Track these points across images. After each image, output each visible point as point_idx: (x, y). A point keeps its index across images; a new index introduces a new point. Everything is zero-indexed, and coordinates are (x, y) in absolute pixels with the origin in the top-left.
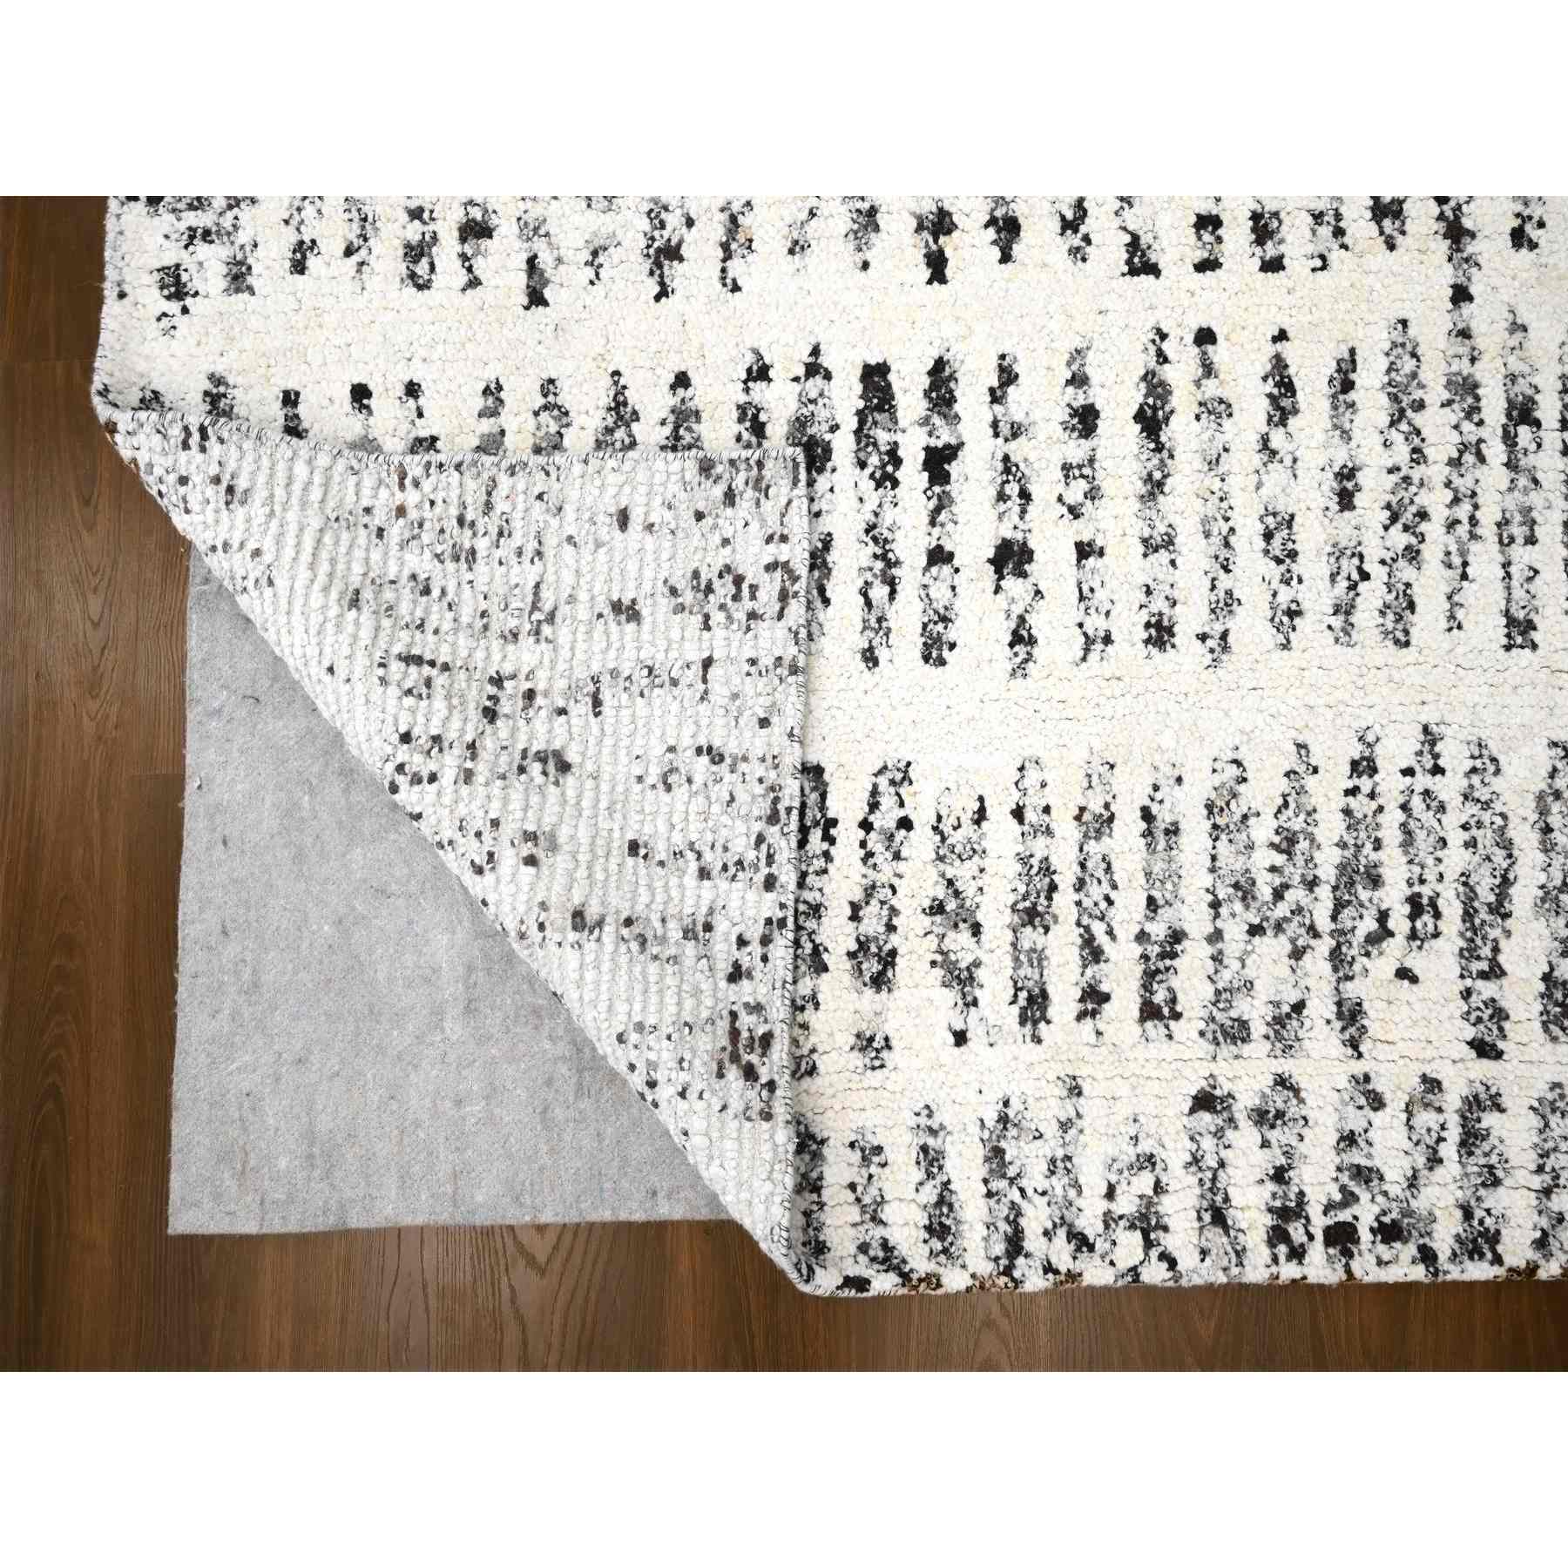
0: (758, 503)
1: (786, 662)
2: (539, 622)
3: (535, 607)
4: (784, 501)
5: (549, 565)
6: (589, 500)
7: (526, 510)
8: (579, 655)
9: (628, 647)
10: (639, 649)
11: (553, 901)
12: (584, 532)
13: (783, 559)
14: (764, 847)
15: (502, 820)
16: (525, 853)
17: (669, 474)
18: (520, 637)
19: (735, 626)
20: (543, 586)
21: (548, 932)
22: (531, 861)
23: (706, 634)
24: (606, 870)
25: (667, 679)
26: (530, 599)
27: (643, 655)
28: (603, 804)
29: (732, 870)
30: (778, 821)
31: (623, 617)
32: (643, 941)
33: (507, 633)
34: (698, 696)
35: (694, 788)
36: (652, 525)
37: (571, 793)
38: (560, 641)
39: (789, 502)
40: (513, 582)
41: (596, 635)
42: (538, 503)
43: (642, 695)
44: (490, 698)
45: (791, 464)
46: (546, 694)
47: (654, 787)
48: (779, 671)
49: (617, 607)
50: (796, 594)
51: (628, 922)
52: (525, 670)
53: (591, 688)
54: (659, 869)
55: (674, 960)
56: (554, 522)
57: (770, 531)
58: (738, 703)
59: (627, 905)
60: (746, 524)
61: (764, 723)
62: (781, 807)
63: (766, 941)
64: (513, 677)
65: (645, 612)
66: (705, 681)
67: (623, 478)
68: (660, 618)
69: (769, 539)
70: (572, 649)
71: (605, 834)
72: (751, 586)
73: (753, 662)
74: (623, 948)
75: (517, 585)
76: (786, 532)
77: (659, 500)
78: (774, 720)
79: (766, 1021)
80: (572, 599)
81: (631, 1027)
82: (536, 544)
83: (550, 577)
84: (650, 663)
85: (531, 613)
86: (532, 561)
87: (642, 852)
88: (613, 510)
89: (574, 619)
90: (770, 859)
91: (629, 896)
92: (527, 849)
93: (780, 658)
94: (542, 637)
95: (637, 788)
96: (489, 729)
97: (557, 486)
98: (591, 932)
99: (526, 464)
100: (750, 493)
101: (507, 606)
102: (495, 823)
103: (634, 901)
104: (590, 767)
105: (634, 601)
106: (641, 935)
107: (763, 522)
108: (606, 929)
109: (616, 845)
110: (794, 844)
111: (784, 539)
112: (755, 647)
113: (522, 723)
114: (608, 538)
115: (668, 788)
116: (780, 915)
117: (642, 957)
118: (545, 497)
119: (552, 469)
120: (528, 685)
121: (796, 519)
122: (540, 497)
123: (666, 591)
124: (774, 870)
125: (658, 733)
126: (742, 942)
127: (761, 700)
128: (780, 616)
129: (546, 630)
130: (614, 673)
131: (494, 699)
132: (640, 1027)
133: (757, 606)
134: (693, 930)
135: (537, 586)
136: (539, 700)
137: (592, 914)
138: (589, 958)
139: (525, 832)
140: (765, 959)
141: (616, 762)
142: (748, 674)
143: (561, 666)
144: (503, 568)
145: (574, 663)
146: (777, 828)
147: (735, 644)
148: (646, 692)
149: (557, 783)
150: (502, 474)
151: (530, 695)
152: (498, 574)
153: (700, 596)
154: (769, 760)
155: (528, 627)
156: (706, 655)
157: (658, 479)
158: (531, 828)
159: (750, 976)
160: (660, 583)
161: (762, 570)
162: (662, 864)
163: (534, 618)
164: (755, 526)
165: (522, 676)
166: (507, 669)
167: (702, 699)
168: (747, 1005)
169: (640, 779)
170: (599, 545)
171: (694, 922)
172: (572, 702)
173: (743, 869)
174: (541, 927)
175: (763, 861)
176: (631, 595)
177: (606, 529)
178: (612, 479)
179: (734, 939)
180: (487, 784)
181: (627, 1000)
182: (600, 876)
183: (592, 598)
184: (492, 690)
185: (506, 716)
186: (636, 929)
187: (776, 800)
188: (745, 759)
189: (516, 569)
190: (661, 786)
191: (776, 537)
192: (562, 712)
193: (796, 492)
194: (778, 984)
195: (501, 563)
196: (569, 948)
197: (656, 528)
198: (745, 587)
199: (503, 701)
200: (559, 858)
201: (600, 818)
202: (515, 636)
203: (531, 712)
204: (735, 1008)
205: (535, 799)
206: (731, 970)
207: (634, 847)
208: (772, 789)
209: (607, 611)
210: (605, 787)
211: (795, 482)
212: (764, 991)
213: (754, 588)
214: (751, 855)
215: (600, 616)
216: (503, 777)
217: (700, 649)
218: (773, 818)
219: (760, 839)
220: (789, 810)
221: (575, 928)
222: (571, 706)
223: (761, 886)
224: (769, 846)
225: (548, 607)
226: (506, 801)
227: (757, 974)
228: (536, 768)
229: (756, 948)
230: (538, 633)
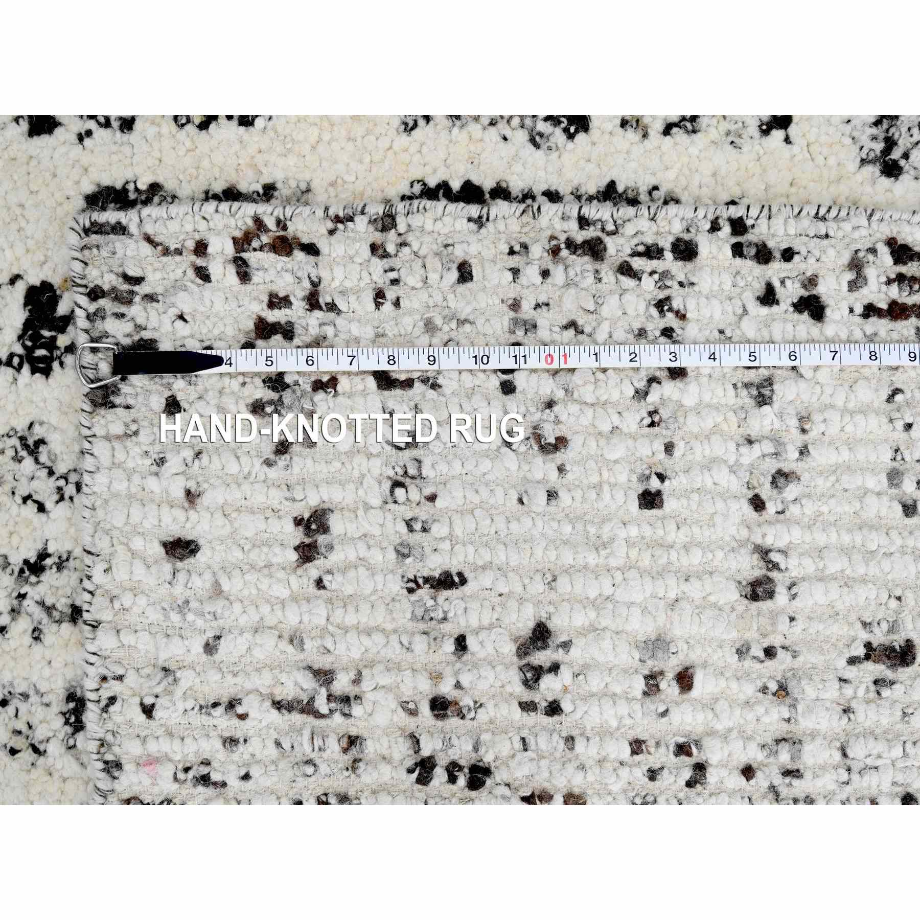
0: (151, 298)
1: (378, 237)
2: (330, 698)
3: (308, 709)
4: (146, 248)
5: (248, 685)
6: (154, 616)
7: (170, 734)
8: (380, 617)
9: (366, 527)
10: (368, 507)
11: (733, 636)
12: (200, 623)
13: (230, 250)
14: (638, 263)
15: (632, 735)
16: (675, 689)
17: (114, 465)
18: (354, 732)
19: (329, 331)
20: (282, 694)
21: (776, 640)
22: (685, 680)
23: (344, 384)
24: (686, 548)
25: (407, 453)
26: (297, 718)
27: (376, 502)
28: (592, 559)
29: (670, 320)
30: (599, 241)
31: (322, 539)
32: (781, 477)
33: (348, 758)
34: (431, 393)
35: (560, 394)
36: (188, 493)
37: (580, 619)
38: (356, 654)
39: (149, 239)
40: (273, 751)
41: (349, 590)
42: (157, 713)
43: (432, 498)
44: (452, 779)
45: (94, 238)
46: (437, 677)
47: (561, 469)
48: (391, 248)
49: (307, 553)
50: (281, 224)
51: (758, 504)
52: (402, 718)
53: (425, 592)
54: (677, 452)
55: (803, 420)
56: (187, 679)
57: (191, 273)
58: (438, 321)
59: (734, 506)
60: (181, 317)
61: (465, 274)
62: (580, 237)
63: (763, 255)
64: (415, 741)
65: (313, 501)
66: (408, 384)
67: (119, 548)
68: (322, 470)
69: (203, 275)
70: (369, 632)
71: (634, 553)
72: (271, 305)
73: (380, 295)
74: (794, 510)
75: (278, 744)
76: (191, 245)
77: (152, 483)
78: (459, 253)
79: (873, 251)
80: (297, 640)
81: (894, 491)
82: (220, 710)
83: (263, 682)
84: (387, 485)
85: (319, 715)
86: (243, 717)
87: (655, 484)
88: (167, 567)
89: (324, 632)
90: (652, 252)
91: (720, 505)
92: (669, 687)
93: (374, 248)
94: (352, 691)
95: (565, 497)
96: (500, 775)
97: (131, 679)
98: (776, 566)
99: (102, 743)
100: (136, 310)
101: (309, 762)
102: (637, 746)
103: (726, 496)
104: (538, 587)
105: (298, 522)
106: (774, 482)
107: (178, 286)
108: (769, 542)
109: (648, 531)
110: (630, 211)
111: (201, 248)
112: (358, 292)
113: (482, 716)
114: (208, 576)
115: (561, 442)
116: (727, 229)
117: (805, 477)
118: (148, 701)
119: (105, 694)
120: (425, 709)
121: (173, 226)
122: (148, 711)
123: (282, 461)
124: (666, 243)
125: (486, 465)
126: (769, 297)
127: (433, 277)
128: (311, 250)
129: (342, 684)
130: (403, 552)
131: (453, 770)
132: (894, 477)
133: (298, 294)
134: (759, 387)
135: (278, 705)
136: (446, 689)
137: (751, 567)
138: (809, 566)
139: (645, 694)
140: (788, 255)
141: (529, 540)
142: (397, 303)
143: (394, 651)
144: (255, 772)
145: (389, 626)
146: (609, 241)
147: (355, 330)
148: (428, 491)
149: (566, 645)
150: (117, 786)
151: (440, 706)
152: (265, 782)
153: (287, 396)
154: (514, 261)
155: (337, 718)
156: (371, 383)
157: (120, 486)
158: (640, 685)
159: (812, 282)
160: (272, 473)
161: (248, 287)
162: (669, 448)
163: (324, 710)
164: (184, 302)
165: (411, 723)
166: (402, 751)
167: (435, 386)
168: (853, 286)
169: (552, 495)
170: (217, 591)
171: (747, 386)
172: (446, 627)
173: (668, 299)
174: (770, 652)
175: (654, 264)
176: (290, 526)
177: (197, 582)
178: (121, 574)
179: (765, 310)
180: (582, 767)
181: (861, 498)
182: (696, 558)
183: (295, 599)
184: (440, 774)
185: (476, 749)
186: (766, 492)
187: (571, 244)
188: (515, 305)
189: (255, 745)
190: (559, 457)
191: (200, 262)
192: (461, 643)
193: (133, 229)
194: (822, 228)
195: (246, 777)
196: (797, 603)
197: (192, 485)
198: (273, 316)
199: (454, 754)
200: (677, 632)
201: (613, 563)
202: (353, 741)
203: (466, 701)
204: (859, 309)
205: (595, 683)
206: (805, 316)
207: (650, 500)
208: (555, 251)
209: (313, 570)
210: (568, 558)
211: (120, 229)
212: (832, 252)
213: (276, 301)
214: (648, 283)
215: (320, 584)
216: (570, 740)
217: (364, 393)
218: (594, 249)
219: (625, 270)
220: (583, 222)
221: (771, 595)
222: (452, 629)
223: (689, 265)
224: (635, 254)
225: (308, 683)
226: (605, 733)
227: (810, 267)
228: (549, 686)
229: (776, 270)
230: (346, 700)
